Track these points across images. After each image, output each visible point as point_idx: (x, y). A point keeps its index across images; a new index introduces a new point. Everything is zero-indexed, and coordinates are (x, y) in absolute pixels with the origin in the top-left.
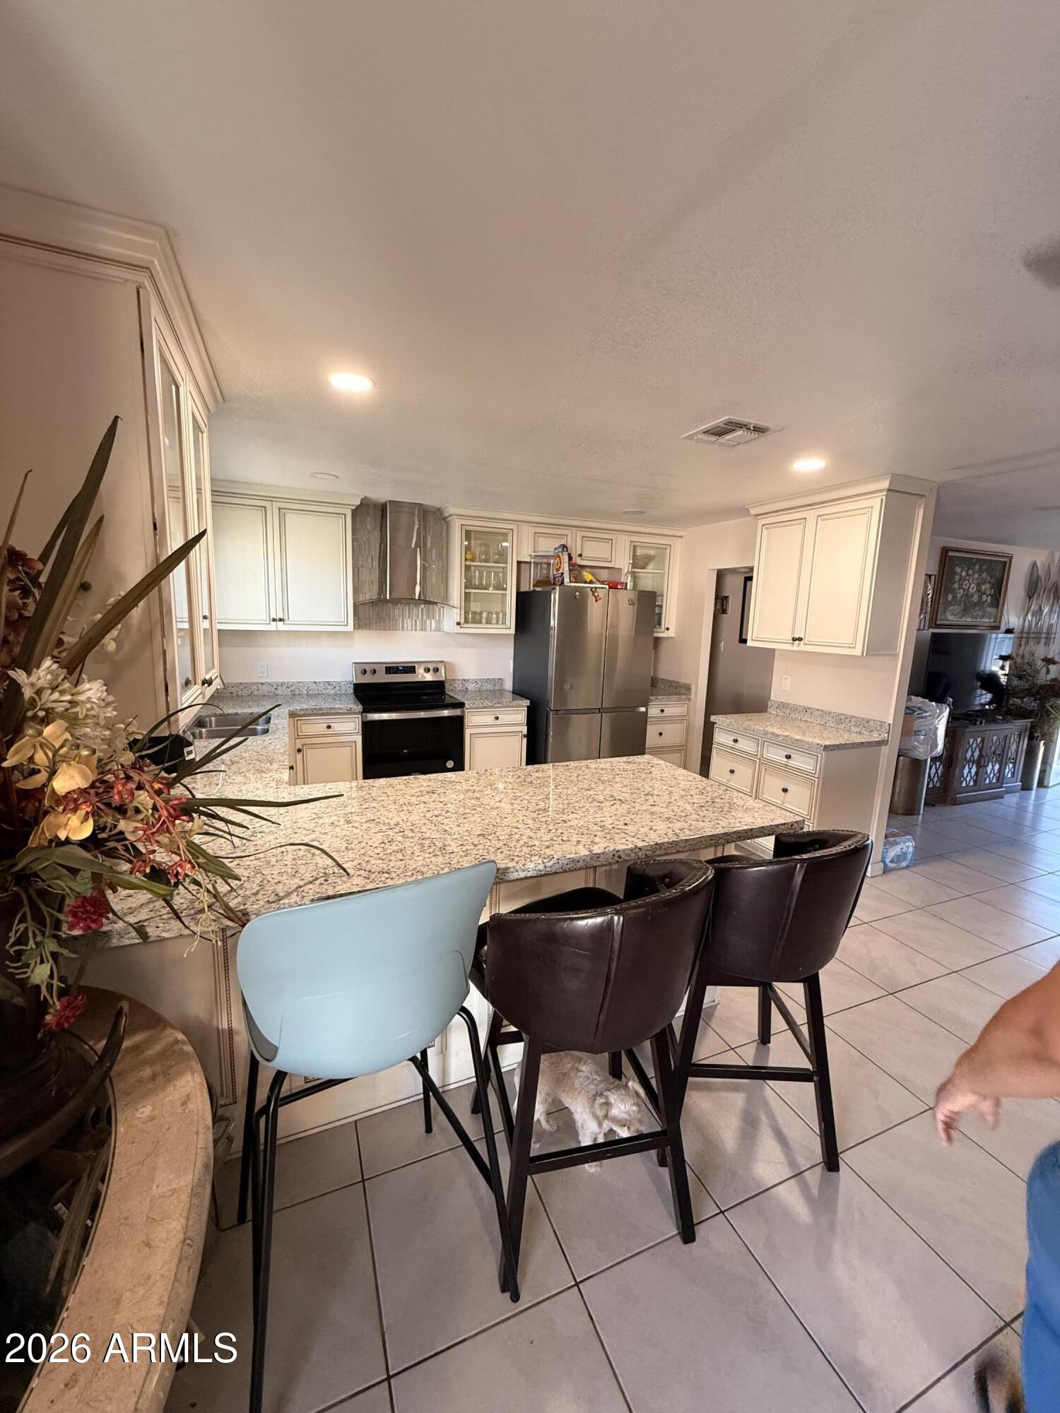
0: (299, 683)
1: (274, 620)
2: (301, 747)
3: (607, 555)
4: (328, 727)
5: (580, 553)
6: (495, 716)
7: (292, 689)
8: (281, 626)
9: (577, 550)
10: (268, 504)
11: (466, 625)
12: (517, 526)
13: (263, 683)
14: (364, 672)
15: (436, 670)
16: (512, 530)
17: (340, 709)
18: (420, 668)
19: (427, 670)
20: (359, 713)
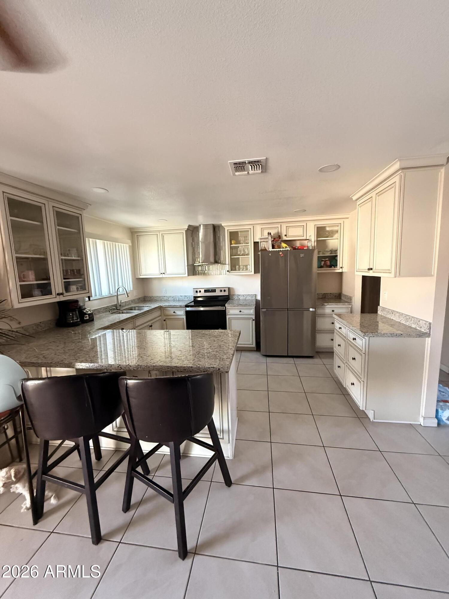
0: (176, 296)
1: (161, 273)
2: (165, 319)
3: (301, 234)
4: (174, 312)
5: (286, 234)
6: (240, 310)
7: (174, 298)
8: (164, 276)
9: (284, 233)
10: (158, 233)
11: (232, 272)
12: (253, 227)
13: (164, 296)
14: (196, 292)
15: (224, 291)
16: (251, 228)
17: (177, 306)
18: (218, 290)
19: (221, 291)
20: (184, 307)
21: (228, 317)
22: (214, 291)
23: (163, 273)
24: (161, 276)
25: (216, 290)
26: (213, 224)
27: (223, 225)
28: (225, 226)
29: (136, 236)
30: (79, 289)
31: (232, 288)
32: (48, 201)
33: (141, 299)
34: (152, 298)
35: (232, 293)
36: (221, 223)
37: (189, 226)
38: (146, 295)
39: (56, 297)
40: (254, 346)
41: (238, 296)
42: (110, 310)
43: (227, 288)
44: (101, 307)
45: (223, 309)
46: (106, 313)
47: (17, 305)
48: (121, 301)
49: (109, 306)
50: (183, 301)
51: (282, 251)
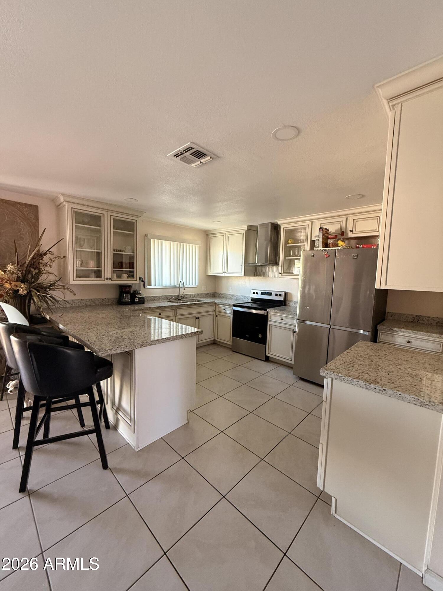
0: (238, 295)
3: (375, 228)
4: (224, 310)
5: (352, 230)
6: (281, 318)
7: (236, 297)
8: (226, 275)
9: (350, 228)
10: (224, 234)
11: (284, 274)
12: (311, 223)
13: (229, 294)
14: (254, 293)
15: (280, 295)
16: (308, 225)
17: (227, 304)
18: (273, 294)
19: (276, 295)
20: (232, 306)
21: (269, 323)
22: (270, 294)
23: (225, 272)
24: (223, 275)
25: (271, 293)
26: (271, 223)
27: (279, 223)
28: (282, 224)
29: (209, 237)
30: (130, 277)
31: (290, 293)
32: (107, 212)
33: (210, 294)
34: (220, 295)
35: (289, 299)
36: (276, 220)
37: (249, 226)
38: (216, 292)
39: (105, 280)
40: (293, 362)
41: (295, 303)
42: (169, 299)
43: (284, 293)
44: (163, 295)
45: (265, 313)
46: (165, 301)
47: (72, 282)
48: (183, 293)
49: (170, 296)
50: (243, 300)
51: (327, 251)
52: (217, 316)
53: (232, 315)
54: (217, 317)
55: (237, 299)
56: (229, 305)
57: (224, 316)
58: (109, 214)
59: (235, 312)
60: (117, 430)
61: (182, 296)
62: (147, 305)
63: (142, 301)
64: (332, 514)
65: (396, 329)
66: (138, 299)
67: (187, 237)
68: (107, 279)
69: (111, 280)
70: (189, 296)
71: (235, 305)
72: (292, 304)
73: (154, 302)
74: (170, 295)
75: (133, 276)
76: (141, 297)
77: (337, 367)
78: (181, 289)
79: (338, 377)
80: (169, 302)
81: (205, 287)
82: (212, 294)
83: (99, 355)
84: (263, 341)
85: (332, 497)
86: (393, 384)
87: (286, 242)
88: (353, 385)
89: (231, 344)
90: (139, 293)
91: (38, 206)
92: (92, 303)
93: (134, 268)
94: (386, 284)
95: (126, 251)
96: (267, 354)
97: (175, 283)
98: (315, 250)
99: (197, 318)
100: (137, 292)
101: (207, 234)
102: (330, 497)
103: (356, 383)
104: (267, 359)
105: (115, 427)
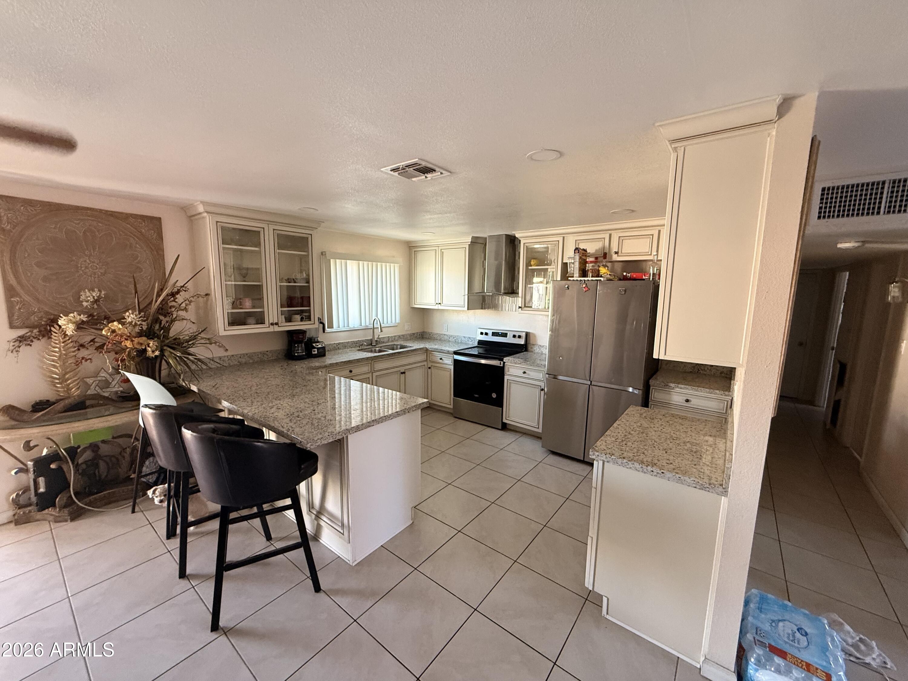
0: (458, 336)
1: (437, 304)
2: (430, 366)
3: (647, 249)
4: (441, 359)
5: (617, 251)
6: (523, 371)
7: (455, 339)
8: (440, 307)
9: (615, 249)
10: (437, 248)
11: (526, 309)
12: (562, 238)
13: (445, 335)
14: (482, 333)
15: (520, 337)
16: (558, 241)
17: (445, 350)
18: (510, 335)
19: (514, 336)
20: (452, 354)
21: (506, 378)
22: (505, 335)
23: (439, 304)
24: (436, 307)
25: (507, 334)
26: (506, 235)
27: (517, 236)
28: (521, 238)
29: (414, 251)
30: (304, 320)
31: (532, 333)
32: (268, 224)
33: (416, 335)
34: (432, 336)
35: (532, 341)
36: (513, 232)
37: (473, 238)
38: (426, 331)
39: (269, 327)
40: (540, 430)
41: (540, 347)
42: (360, 346)
43: (524, 333)
44: (350, 341)
45: (501, 364)
46: (353, 349)
47: (222, 333)
48: (379, 335)
49: (360, 341)
50: (466, 344)
51: (586, 282)
52: (429, 368)
53: (453, 367)
54: (430, 370)
55: (457, 341)
56: (448, 352)
57: (442, 369)
58: (272, 227)
59: (456, 362)
60: (319, 541)
61: (376, 341)
62: (330, 359)
63: (322, 353)
64: (603, 615)
65: (672, 385)
66: (316, 350)
67: (381, 252)
68: (272, 324)
69: (279, 326)
70: (388, 339)
71: (456, 353)
72: (536, 349)
73: (338, 351)
74: (360, 339)
75: (309, 318)
76: (320, 346)
77: (608, 446)
78: (375, 330)
79: (610, 459)
80: (359, 350)
81: (409, 325)
82: (419, 335)
83: (307, 448)
84: (499, 402)
85: (604, 597)
86: (671, 465)
87: (528, 264)
88: (627, 468)
89: (451, 407)
90: (316, 340)
91: (160, 218)
92: (249, 359)
93: (309, 306)
94: (665, 354)
95: (297, 281)
96: (505, 421)
97: (367, 322)
98: (570, 280)
99: (402, 373)
100: (314, 339)
101: (410, 247)
102: (601, 596)
103: (631, 466)
104: (505, 427)
105: (315, 537)
